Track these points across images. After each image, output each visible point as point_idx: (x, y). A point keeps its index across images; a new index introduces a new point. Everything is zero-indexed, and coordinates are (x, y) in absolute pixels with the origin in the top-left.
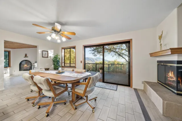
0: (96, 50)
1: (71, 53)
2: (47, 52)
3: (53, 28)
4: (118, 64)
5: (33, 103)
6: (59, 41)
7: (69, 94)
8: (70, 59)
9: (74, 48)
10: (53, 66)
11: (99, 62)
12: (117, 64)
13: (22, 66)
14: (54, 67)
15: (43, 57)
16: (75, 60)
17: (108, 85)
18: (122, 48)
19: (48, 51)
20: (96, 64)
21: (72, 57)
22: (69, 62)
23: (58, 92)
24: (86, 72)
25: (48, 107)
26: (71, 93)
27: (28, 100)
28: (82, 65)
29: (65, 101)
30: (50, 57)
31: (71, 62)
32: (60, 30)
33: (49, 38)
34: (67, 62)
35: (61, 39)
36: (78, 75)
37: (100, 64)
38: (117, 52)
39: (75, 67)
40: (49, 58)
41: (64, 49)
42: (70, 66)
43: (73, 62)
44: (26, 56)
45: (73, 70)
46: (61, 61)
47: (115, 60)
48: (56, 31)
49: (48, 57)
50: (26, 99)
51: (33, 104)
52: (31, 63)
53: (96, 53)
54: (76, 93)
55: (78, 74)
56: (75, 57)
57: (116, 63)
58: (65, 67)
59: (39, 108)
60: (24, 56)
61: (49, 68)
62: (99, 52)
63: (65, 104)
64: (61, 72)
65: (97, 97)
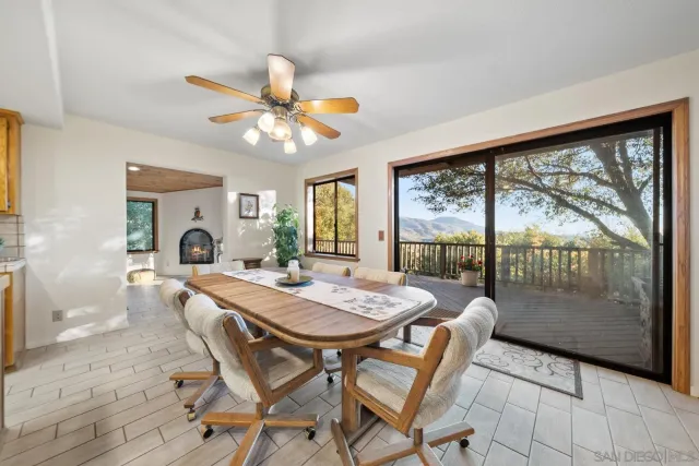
0: (440, 183)
1: (340, 201)
2: (253, 200)
3: (265, 91)
4: (547, 245)
5: (190, 407)
6: (290, 148)
7: (330, 380)
8: (336, 225)
9: (351, 178)
10: (275, 250)
11: (450, 236)
12: (541, 248)
13: (187, 247)
14: (278, 254)
15: (241, 217)
16: (353, 227)
17: (516, 356)
18: (574, 169)
19: (257, 196)
20: (443, 245)
21: (344, 216)
22: (331, 236)
23: (277, 381)
24: (404, 284)
25: (240, 438)
26: (337, 377)
27: (180, 385)
28: (383, 250)
29: (312, 423)
30: (266, 216)
31: (340, 237)
32: (294, 97)
33: (252, 137)
34: (325, 237)
35: (296, 137)
36: (370, 301)
37: (457, 245)
38: (545, 190)
39: (354, 257)
40: (262, 221)
41: (315, 185)
42: (336, 253)
43: (348, 234)
44: (197, 215)
45: (348, 273)
46: (301, 233)
47: (528, 229)
48: (278, 104)
49: (257, 218)
50: (171, 379)
51: (188, 410)
52: (211, 239)
53: (439, 199)
54: (359, 398)
55: (371, 294)
56: (355, 218)
57: (537, 242)
58: (315, 253)
59: (208, 434)
60: (193, 216)
61: (261, 260)
62: (453, 194)
63: (312, 436)
64: (298, 280)
65: (471, 431)
